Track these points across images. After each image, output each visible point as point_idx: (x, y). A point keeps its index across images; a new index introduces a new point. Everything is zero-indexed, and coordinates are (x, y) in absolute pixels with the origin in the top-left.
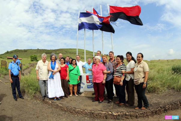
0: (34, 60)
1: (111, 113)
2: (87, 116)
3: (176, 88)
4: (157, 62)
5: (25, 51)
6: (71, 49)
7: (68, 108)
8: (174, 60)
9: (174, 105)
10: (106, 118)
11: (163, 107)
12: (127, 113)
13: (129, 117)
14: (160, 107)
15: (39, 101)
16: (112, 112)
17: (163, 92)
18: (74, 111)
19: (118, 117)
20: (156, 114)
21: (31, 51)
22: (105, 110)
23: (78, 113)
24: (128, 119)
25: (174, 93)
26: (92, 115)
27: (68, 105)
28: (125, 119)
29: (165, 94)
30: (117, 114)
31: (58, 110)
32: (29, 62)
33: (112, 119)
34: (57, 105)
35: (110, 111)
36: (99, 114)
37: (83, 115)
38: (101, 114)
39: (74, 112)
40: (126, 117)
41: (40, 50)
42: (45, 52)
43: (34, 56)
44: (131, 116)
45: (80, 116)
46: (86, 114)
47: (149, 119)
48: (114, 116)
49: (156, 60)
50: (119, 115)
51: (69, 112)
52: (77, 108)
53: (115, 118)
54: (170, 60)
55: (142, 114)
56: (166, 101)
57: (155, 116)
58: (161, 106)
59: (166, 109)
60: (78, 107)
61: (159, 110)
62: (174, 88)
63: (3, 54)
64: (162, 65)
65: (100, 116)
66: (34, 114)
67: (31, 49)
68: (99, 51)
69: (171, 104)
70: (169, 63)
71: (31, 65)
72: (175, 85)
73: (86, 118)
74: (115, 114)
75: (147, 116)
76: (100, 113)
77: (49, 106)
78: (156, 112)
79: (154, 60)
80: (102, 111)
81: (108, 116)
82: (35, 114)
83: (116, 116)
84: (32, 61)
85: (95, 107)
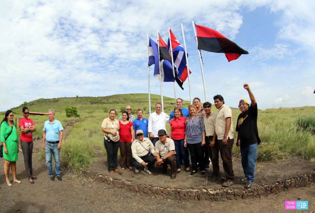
0: (72, 115)
1: (205, 191)
2: (170, 197)
3: (303, 153)
4: (277, 112)
5: (56, 101)
6: (133, 94)
7: (140, 186)
8: (304, 107)
9: (299, 179)
10: (199, 199)
11: (283, 182)
12: (229, 191)
13: (232, 197)
14: (277, 182)
15: (92, 179)
16: (207, 190)
17: (283, 160)
18: (150, 190)
19: (215, 197)
20: (272, 193)
21: (65, 100)
22: (197, 188)
23: (156, 193)
24: (231, 199)
25: (300, 161)
26: (178, 195)
27: (139, 182)
28: (226, 199)
29: (286, 163)
30: (215, 192)
31: (123, 190)
32: (63, 119)
33: (206, 199)
34: (123, 183)
35: (205, 189)
36: (187, 192)
37: (164, 195)
38: (191, 192)
39: (150, 192)
40: (228, 196)
41: (81, 98)
42: (89, 100)
43: (71, 108)
44: (234, 195)
45: (159, 197)
46: (169, 194)
47: (261, 200)
48: (210, 195)
49: (275, 109)
50: (217, 194)
51: (142, 193)
52: (154, 185)
53: (211, 199)
54: (297, 108)
55: (251, 192)
56: (286, 174)
57: (270, 196)
58: (279, 180)
59: (287, 185)
60: (156, 185)
61: (276, 186)
62: (300, 154)
63: (17, 108)
64: (284, 117)
65: (190, 196)
66: (86, 199)
67: (65, 98)
68: (179, 99)
69: (294, 178)
70: (297, 114)
71: (67, 123)
72: (302, 149)
73: (169, 200)
74: (211, 192)
75: (259, 195)
76: (189, 191)
77: (109, 185)
78: (271, 189)
79: (272, 109)
80: (193, 188)
81: (202, 196)
82: (88, 198)
83: (213, 195)
84: (69, 116)
85: (181, 183)
